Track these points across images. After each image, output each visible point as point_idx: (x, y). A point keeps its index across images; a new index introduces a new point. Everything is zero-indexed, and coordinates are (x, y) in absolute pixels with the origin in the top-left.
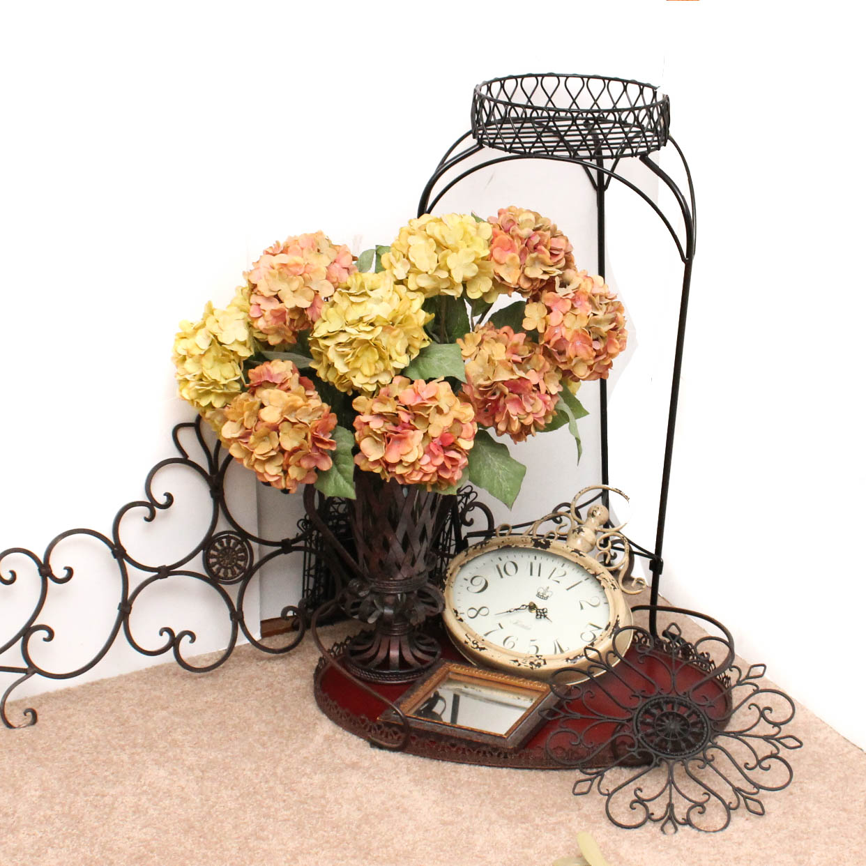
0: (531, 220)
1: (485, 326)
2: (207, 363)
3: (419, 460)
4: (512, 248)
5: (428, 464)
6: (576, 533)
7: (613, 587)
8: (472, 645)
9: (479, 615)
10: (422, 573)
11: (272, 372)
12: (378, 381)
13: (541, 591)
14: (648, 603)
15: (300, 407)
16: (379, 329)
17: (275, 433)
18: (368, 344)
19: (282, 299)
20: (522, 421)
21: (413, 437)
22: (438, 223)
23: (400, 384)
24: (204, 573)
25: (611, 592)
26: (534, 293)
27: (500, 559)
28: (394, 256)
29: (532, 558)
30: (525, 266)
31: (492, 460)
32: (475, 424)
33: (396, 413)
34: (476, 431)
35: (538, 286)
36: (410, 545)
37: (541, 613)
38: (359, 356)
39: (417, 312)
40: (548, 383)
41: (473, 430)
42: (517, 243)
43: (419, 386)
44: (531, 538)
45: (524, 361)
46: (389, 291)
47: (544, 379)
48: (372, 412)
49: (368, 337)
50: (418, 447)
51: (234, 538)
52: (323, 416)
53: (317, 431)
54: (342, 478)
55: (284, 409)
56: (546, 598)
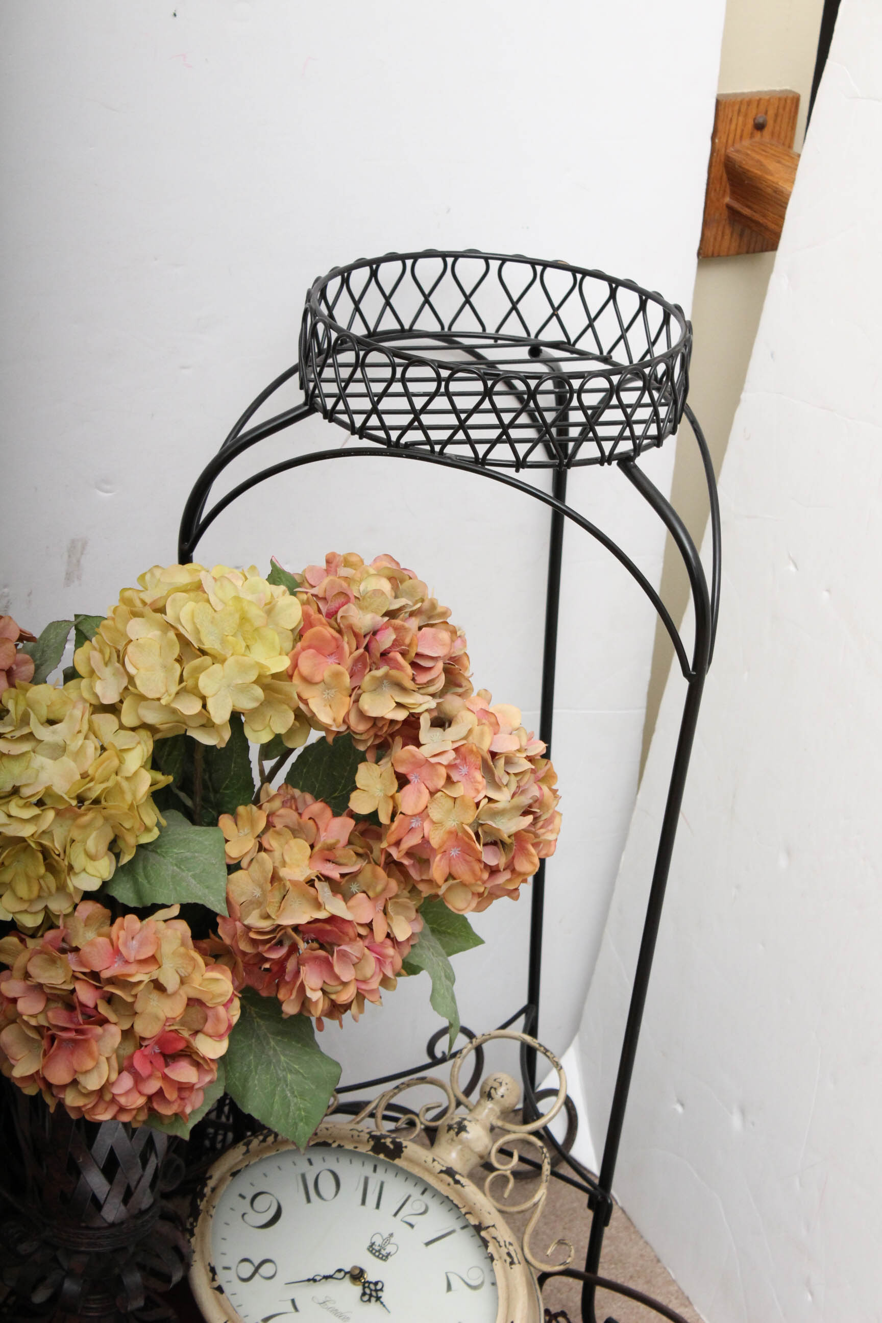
0: (383, 593)
1: (278, 793)
3: (113, 1084)
4: (337, 652)
5: (127, 1093)
6: (452, 1133)
7: (509, 1260)
9: (257, 1276)
10: (146, 1211)
12: (46, 907)
13: (378, 1241)
14: (580, 1265)
16: (51, 815)
18: (24, 844)
20: (333, 997)
21: (98, 1039)
22: (192, 595)
23: (88, 922)
25: (505, 1271)
26: (377, 742)
27: (311, 1163)
28: (101, 652)
29: (368, 1170)
30: (360, 691)
31: (275, 1050)
32: (237, 1003)
33: (71, 987)
34: (235, 1020)
35: (385, 729)
36: (119, 1170)
37: (371, 1290)
38: (6, 863)
39: (136, 773)
40: (392, 919)
41: (229, 1020)
42: (348, 644)
43: (122, 933)
44: (369, 1133)
45: (347, 878)
46: (79, 732)
47: (385, 912)
48: (27, 976)
49: (26, 831)
50: (108, 1059)
56: (385, 1258)
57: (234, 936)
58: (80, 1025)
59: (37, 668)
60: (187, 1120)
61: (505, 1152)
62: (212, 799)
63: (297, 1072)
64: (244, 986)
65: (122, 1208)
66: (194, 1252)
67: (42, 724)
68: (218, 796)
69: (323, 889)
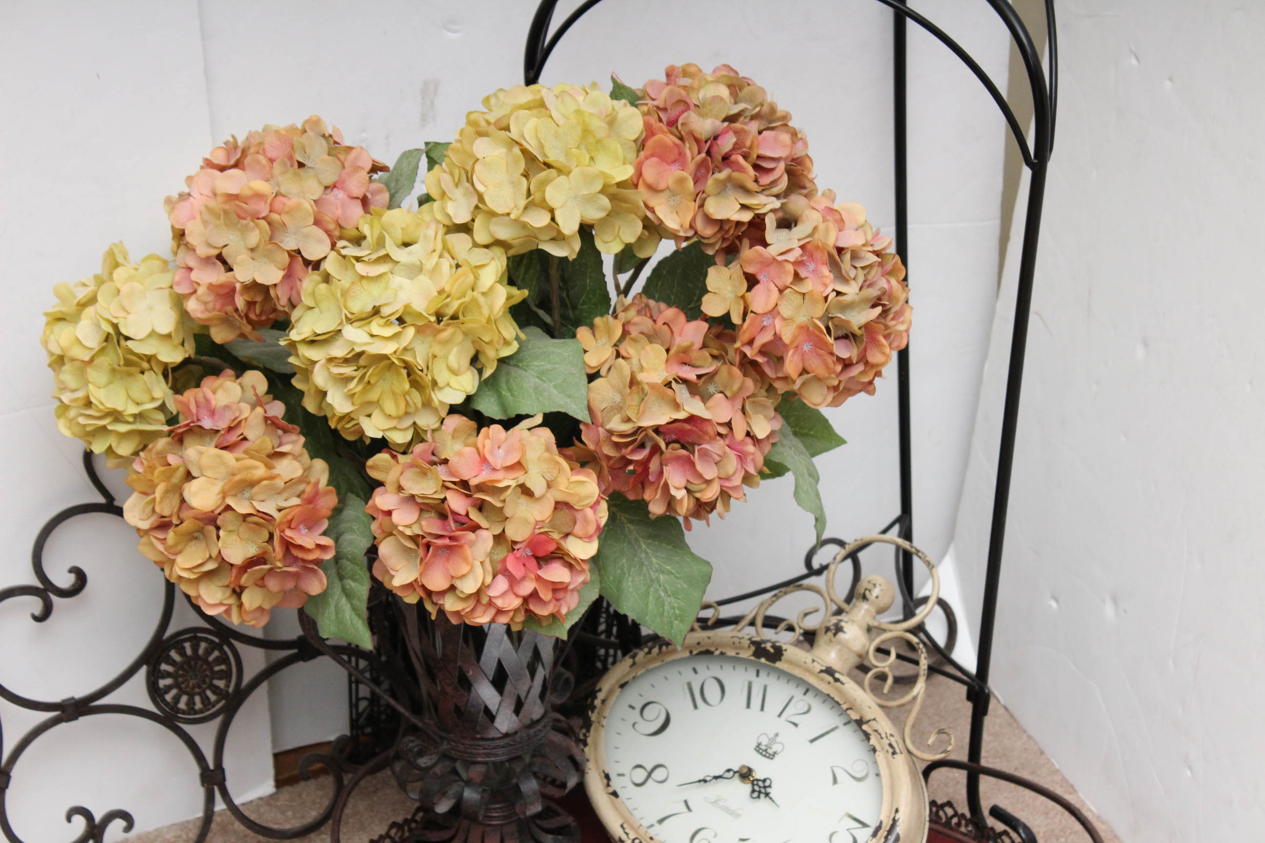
0: (721, 99)
1: (633, 304)
2: (97, 375)
3: (488, 586)
4: (680, 159)
5: (503, 594)
6: (830, 634)
7: (891, 750)
9: (650, 780)
10: (538, 721)
11: (213, 403)
12: (415, 423)
13: (764, 741)
14: (963, 756)
15: (259, 481)
16: (411, 331)
17: (211, 529)
18: (387, 362)
19: (229, 261)
20: (698, 495)
21: (472, 544)
22: (535, 111)
23: (455, 434)
24: (150, 706)
25: (888, 762)
26: (725, 245)
27: (695, 672)
28: (452, 174)
29: (751, 675)
30: (704, 195)
31: (646, 553)
32: (604, 505)
33: (442, 496)
34: (603, 521)
35: (731, 232)
36: (508, 682)
37: (760, 787)
38: (372, 382)
39: (491, 288)
40: (750, 418)
41: (597, 521)
42: (689, 150)
43: (487, 442)
44: (750, 639)
45: (703, 379)
46: (434, 251)
47: (743, 410)
48: (400, 488)
49: (388, 349)
50: (482, 563)
51: (206, 640)
52: (305, 496)
53: (292, 526)
54: (349, 606)
55: (227, 487)
56: (772, 756)
57: (598, 443)
58: (454, 531)
59: (392, 197)
60: (564, 620)
61: (882, 651)
62: (572, 316)
63: (669, 573)
64: (611, 491)
65: (514, 717)
66: (588, 760)
67: (398, 247)
68: (577, 312)
69: (681, 392)
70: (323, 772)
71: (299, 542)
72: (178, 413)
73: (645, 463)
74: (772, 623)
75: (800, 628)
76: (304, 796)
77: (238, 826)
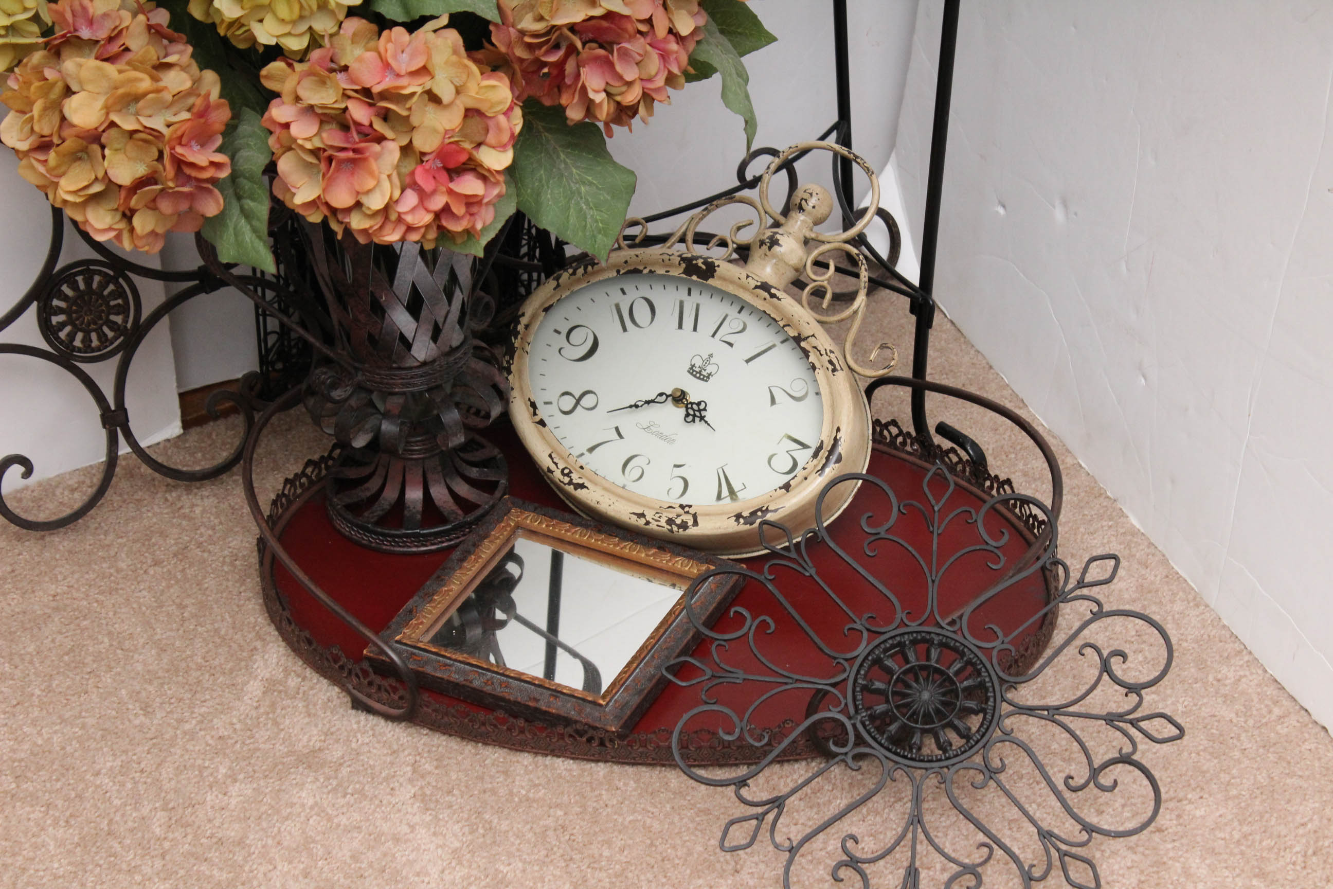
3: (397, 201)
5: (414, 209)
6: (765, 247)
7: (831, 367)
8: (561, 477)
9: (579, 407)
10: (458, 348)
11: (91, 11)
12: (310, 28)
13: (698, 362)
14: (907, 372)
15: (144, 95)
17: (96, 148)
20: (618, 98)
21: (377, 157)
23: (354, 39)
24: (43, 345)
25: (828, 378)
27: (624, 292)
29: (682, 294)
31: (566, 163)
32: (518, 112)
33: (343, 106)
34: (518, 129)
36: (424, 307)
37: (694, 410)
40: (673, 14)
41: (511, 129)
43: (390, 46)
44: (680, 256)
47: (665, 5)
48: (298, 99)
50: (389, 176)
51: (99, 273)
52: (195, 110)
53: (183, 143)
54: (248, 227)
55: (111, 101)
56: (706, 378)
57: (509, 45)
58: (357, 143)
60: (479, 236)
61: (820, 264)
63: (591, 184)
64: (525, 96)
65: (432, 344)
66: (512, 389)
70: (233, 411)
71: (191, 159)
72: (54, 23)
73: (561, 65)
74: (703, 239)
75: (733, 242)
76: (214, 437)
77: (145, 469)
